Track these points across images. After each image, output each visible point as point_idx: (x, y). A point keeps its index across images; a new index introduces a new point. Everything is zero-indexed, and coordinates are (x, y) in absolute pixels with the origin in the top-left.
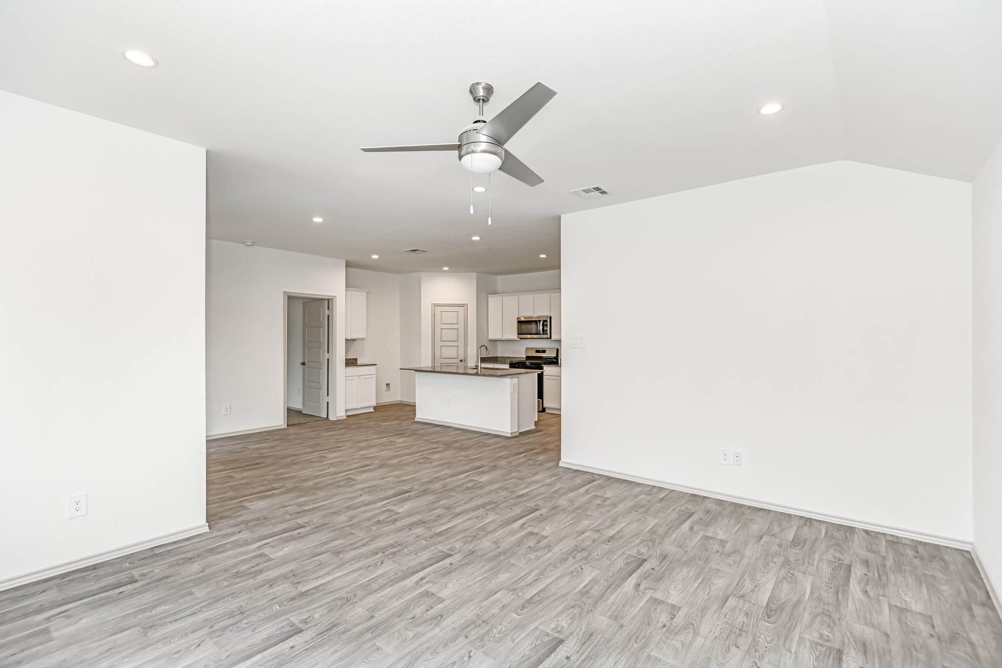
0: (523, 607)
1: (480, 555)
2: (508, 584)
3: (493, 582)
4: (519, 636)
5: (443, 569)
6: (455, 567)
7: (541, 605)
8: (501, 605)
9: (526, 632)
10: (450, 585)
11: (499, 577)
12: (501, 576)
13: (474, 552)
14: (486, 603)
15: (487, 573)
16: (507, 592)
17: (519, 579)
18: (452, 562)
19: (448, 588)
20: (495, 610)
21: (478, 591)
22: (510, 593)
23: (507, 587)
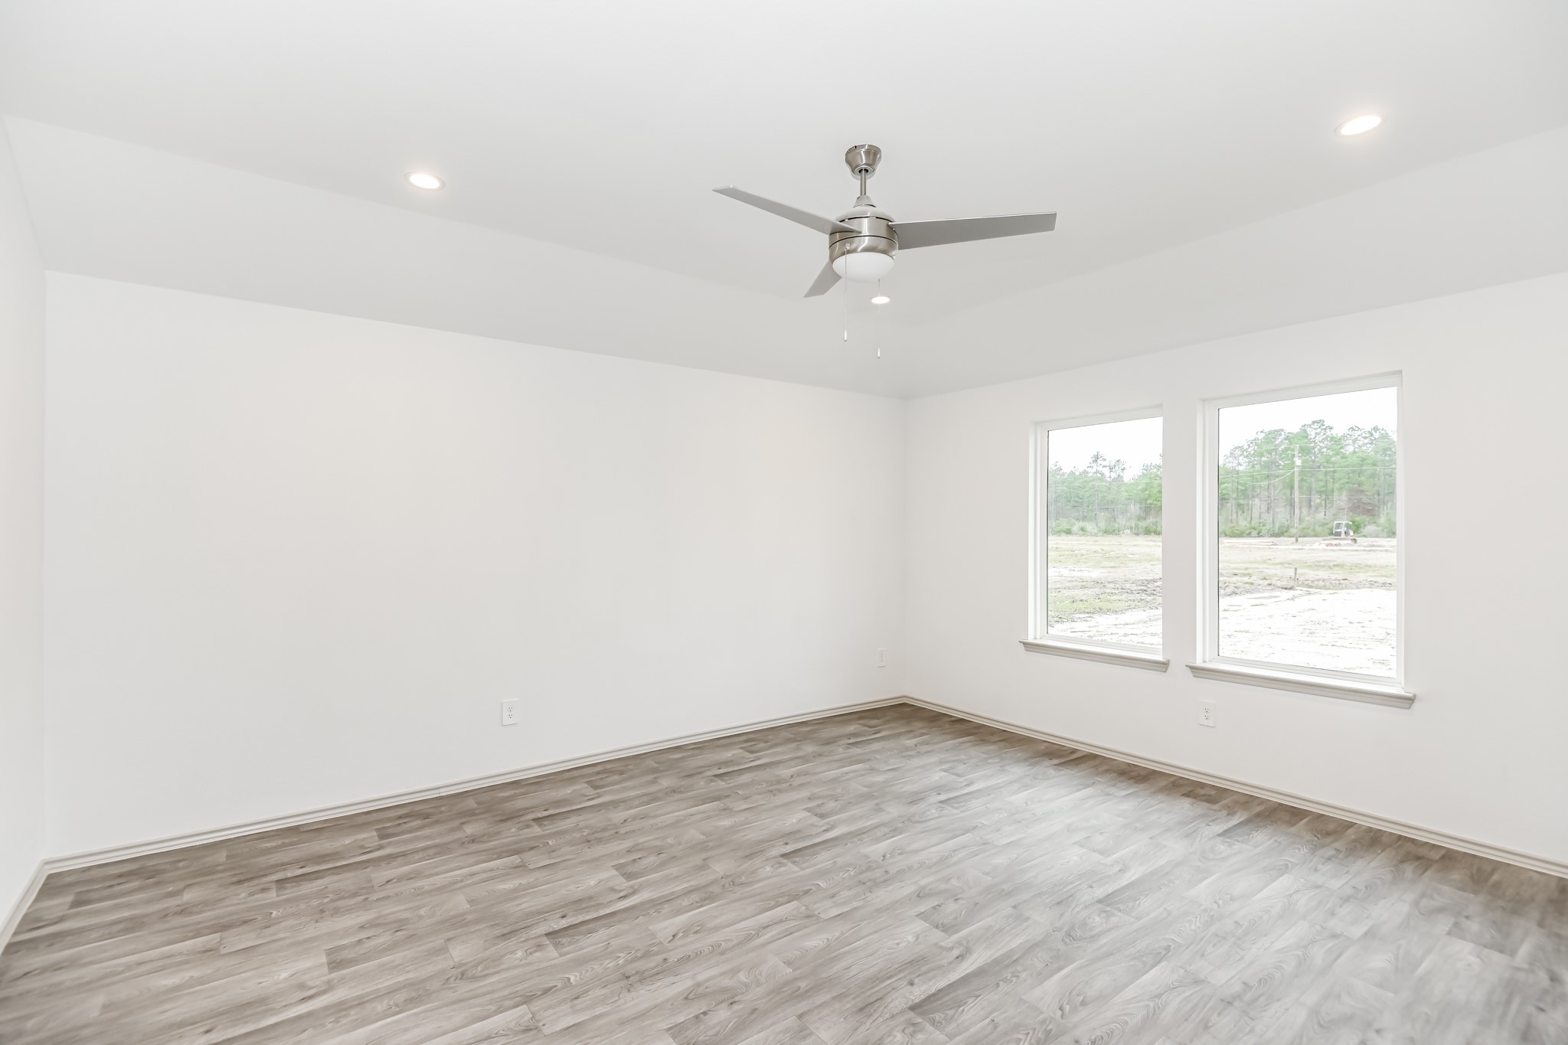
0: (807, 892)
1: (847, 999)
2: (815, 927)
3: (837, 934)
4: (826, 865)
5: (926, 973)
6: (902, 975)
7: (782, 891)
8: (834, 899)
9: (816, 867)
10: (910, 938)
11: (826, 941)
12: (821, 943)
13: (861, 1010)
14: (856, 904)
15: (845, 953)
16: (822, 915)
17: (792, 933)
18: (910, 987)
19: (914, 933)
20: (845, 894)
21: (865, 922)
22: (816, 913)
23: (817, 923)
